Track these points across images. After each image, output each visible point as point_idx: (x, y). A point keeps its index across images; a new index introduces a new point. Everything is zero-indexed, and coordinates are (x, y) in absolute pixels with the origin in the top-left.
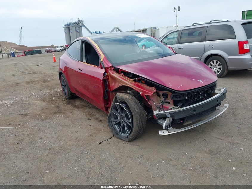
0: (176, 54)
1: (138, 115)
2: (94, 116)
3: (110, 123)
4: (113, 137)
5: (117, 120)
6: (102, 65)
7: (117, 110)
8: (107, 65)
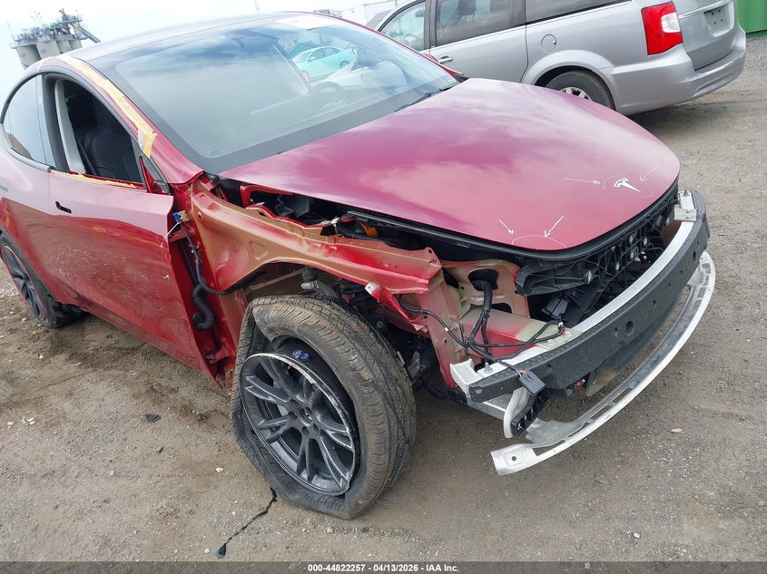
0: (461, 79)
1: (378, 398)
2: (171, 396)
3: (246, 440)
4: (274, 500)
5: (277, 423)
6: (155, 177)
7: (269, 382)
8: (179, 172)
